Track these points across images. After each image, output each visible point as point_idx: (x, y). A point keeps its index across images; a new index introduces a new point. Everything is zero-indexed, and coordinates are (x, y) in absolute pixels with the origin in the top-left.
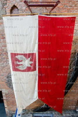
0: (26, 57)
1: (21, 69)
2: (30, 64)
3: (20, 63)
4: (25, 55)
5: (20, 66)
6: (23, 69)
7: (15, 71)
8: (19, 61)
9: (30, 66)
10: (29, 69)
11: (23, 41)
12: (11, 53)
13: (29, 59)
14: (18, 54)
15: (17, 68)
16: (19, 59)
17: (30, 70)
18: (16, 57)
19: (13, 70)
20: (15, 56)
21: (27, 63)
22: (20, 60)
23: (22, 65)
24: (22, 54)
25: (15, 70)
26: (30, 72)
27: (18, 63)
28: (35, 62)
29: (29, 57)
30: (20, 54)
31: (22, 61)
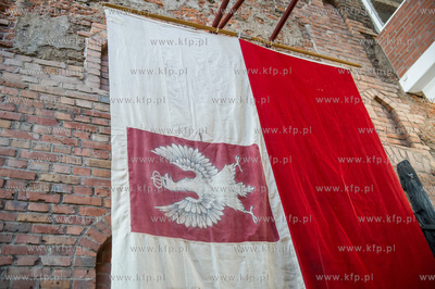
0: (213, 161)
2: (240, 197)
5: (182, 204)
9: (239, 207)
11: (191, 93)
12: (130, 130)
13: (232, 168)
14: (168, 140)
16: (177, 164)
17: (243, 229)
18: (161, 151)
26: (248, 244)
27: (171, 185)
30: (181, 141)
31: (192, 175)
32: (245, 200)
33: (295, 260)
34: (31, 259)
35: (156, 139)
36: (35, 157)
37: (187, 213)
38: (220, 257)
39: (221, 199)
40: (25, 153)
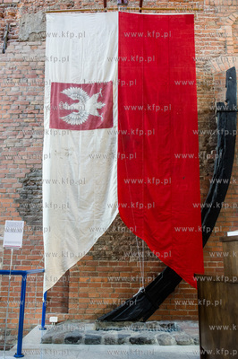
0: (89, 93)
1: (72, 122)
2: (98, 109)
4: (86, 87)
5: (70, 115)
6: (77, 123)
7: (57, 128)
9: (96, 114)
10: (93, 123)
12: (53, 84)
13: (97, 95)
14: (68, 86)
15: (61, 120)
16: (71, 97)
17: (96, 124)
18: (65, 92)
20: (62, 90)
21: (90, 105)
22: (74, 99)
23: (77, 111)
24: (79, 86)
25: (58, 124)
26: (96, 130)
28: (111, 102)
29: (96, 91)
30: (74, 85)
31: (77, 101)
32: (100, 111)
33: (117, 136)
34: (29, 136)
35: (63, 86)
36: (29, 95)
37: (72, 119)
38: (83, 136)
39: (88, 112)
40: (25, 93)
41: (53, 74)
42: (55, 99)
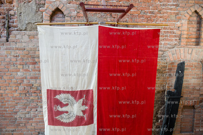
0: (75, 98)
1: (64, 121)
2: (82, 111)
3: (64, 109)
4: (74, 94)
5: (63, 115)
6: (68, 121)
7: (53, 125)
8: (62, 105)
9: (81, 114)
10: (79, 122)
11: (71, 68)
12: (48, 90)
13: (81, 100)
14: (60, 92)
15: (56, 119)
16: (62, 101)
17: (81, 122)
18: (57, 97)
19: (49, 124)
20: (55, 95)
22: (65, 103)
23: (67, 112)
24: (68, 92)
26: (82, 126)
27: (60, 109)
28: (92, 107)
29: (81, 97)
30: (64, 92)
31: (67, 105)
32: (84, 112)
35: (56, 92)
37: (64, 118)
39: (75, 113)
41: (47, 82)
42: (51, 102)
